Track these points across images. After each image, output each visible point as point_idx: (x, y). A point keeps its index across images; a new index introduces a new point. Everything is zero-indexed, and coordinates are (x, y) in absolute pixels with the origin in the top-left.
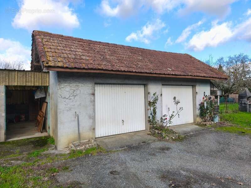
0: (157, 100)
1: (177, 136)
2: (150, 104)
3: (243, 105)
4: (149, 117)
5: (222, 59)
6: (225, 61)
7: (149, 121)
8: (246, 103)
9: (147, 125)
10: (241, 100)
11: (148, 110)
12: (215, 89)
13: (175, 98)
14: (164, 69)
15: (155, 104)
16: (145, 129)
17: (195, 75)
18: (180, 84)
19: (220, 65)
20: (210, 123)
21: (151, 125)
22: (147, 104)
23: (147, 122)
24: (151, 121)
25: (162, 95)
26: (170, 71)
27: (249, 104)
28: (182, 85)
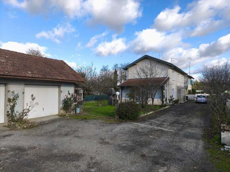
0: (18, 97)
1: (29, 125)
2: (9, 100)
3: (110, 100)
4: (8, 112)
5: (117, 65)
6: (119, 67)
7: (8, 115)
8: (112, 99)
9: (6, 118)
10: (109, 96)
11: (7, 105)
12: (79, 89)
13: (32, 95)
14: (23, 72)
15: (16, 101)
16: (3, 122)
17: (53, 78)
18: (45, 84)
19: (116, 70)
20: (69, 114)
21: (9, 118)
22: (7, 101)
23: (6, 116)
24: (10, 115)
25: (24, 93)
26: (29, 74)
27: (114, 100)
28: (47, 85)
